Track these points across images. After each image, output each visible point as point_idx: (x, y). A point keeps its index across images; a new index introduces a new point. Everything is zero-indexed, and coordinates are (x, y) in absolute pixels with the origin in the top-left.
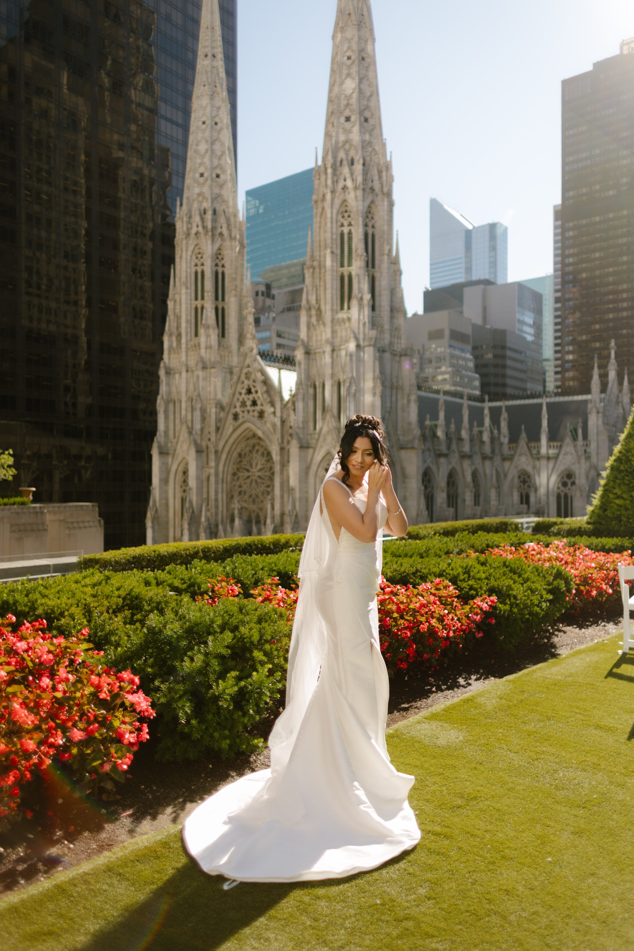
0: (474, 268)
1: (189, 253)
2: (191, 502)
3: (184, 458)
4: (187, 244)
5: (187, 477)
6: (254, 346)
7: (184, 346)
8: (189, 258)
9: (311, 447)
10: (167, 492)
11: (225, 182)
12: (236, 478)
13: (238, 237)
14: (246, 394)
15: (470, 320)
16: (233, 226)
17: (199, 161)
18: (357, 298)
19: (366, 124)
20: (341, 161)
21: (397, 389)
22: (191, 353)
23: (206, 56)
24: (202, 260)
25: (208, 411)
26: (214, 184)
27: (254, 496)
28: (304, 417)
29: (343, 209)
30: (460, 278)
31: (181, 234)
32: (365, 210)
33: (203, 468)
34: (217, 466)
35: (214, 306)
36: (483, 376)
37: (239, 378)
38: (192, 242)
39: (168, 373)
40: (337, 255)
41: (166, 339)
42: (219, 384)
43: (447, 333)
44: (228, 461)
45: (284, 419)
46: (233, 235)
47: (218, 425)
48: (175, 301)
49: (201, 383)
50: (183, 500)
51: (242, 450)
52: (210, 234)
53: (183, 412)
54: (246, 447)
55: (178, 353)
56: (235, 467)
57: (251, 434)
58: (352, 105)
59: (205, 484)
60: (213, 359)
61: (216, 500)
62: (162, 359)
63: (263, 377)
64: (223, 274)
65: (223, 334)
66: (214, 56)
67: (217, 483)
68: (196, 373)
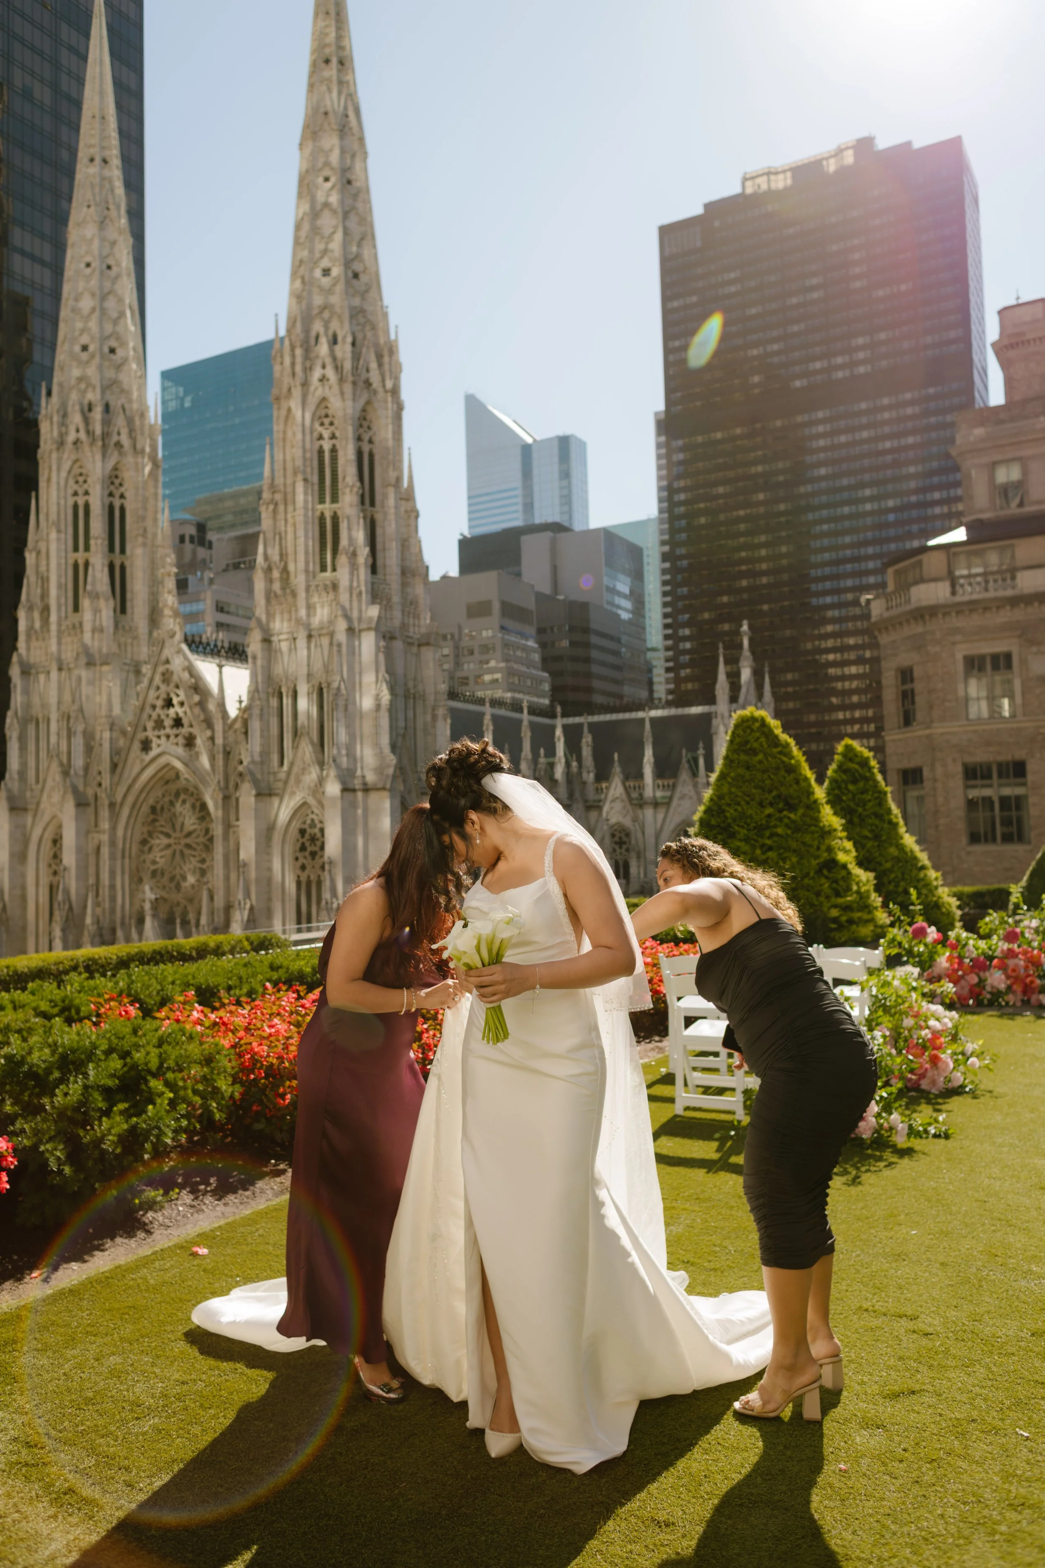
0: (536, 505)
1: (64, 474)
2: (67, 892)
3: (54, 817)
4: (60, 459)
5: (61, 848)
6: (177, 628)
7: (53, 627)
8: (62, 483)
9: (276, 795)
10: (23, 876)
11: (125, 360)
12: (146, 848)
13: (148, 449)
14: (163, 707)
15: (532, 586)
16: (138, 432)
17: (79, 325)
18: (347, 554)
19: (355, 282)
20: (317, 338)
21: (414, 698)
22: (66, 639)
23: (92, 160)
24: (85, 486)
25: (98, 737)
26: (106, 364)
27: (178, 877)
28: (262, 745)
29: (323, 413)
30: (517, 521)
31: (49, 442)
32: (357, 415)
33: (88, 832)
34: (113, 828)
35: (106, 562)
36: (554, 674)
37: (151, 680)
38: (68, 456)
39: (26, 672)
40: (312, 484)
41: (22, 615)
42: (116, 692)
43: (496, 607)
44: (132, 821)
45: (228, 749)
46: (139, 446)
47: (115, 760)
48: (39, 553)
49: (85, 690)
50: (52, 890)
51: (157, 802)
52: (100, 443)
53: (53, 739)
54: (164, 796)
55: (44, 639)
56: (145, 829)
57: (172, 774)
58: (332, 251)
59: (92, 860)
60: (105, 650)
61: (112, 887)
62: (15, 648)
63: (193, 680)
64: (122, 509)
65: (122, 608)
66: (105, 161)
67: (113, 857)
68: (76, 672)
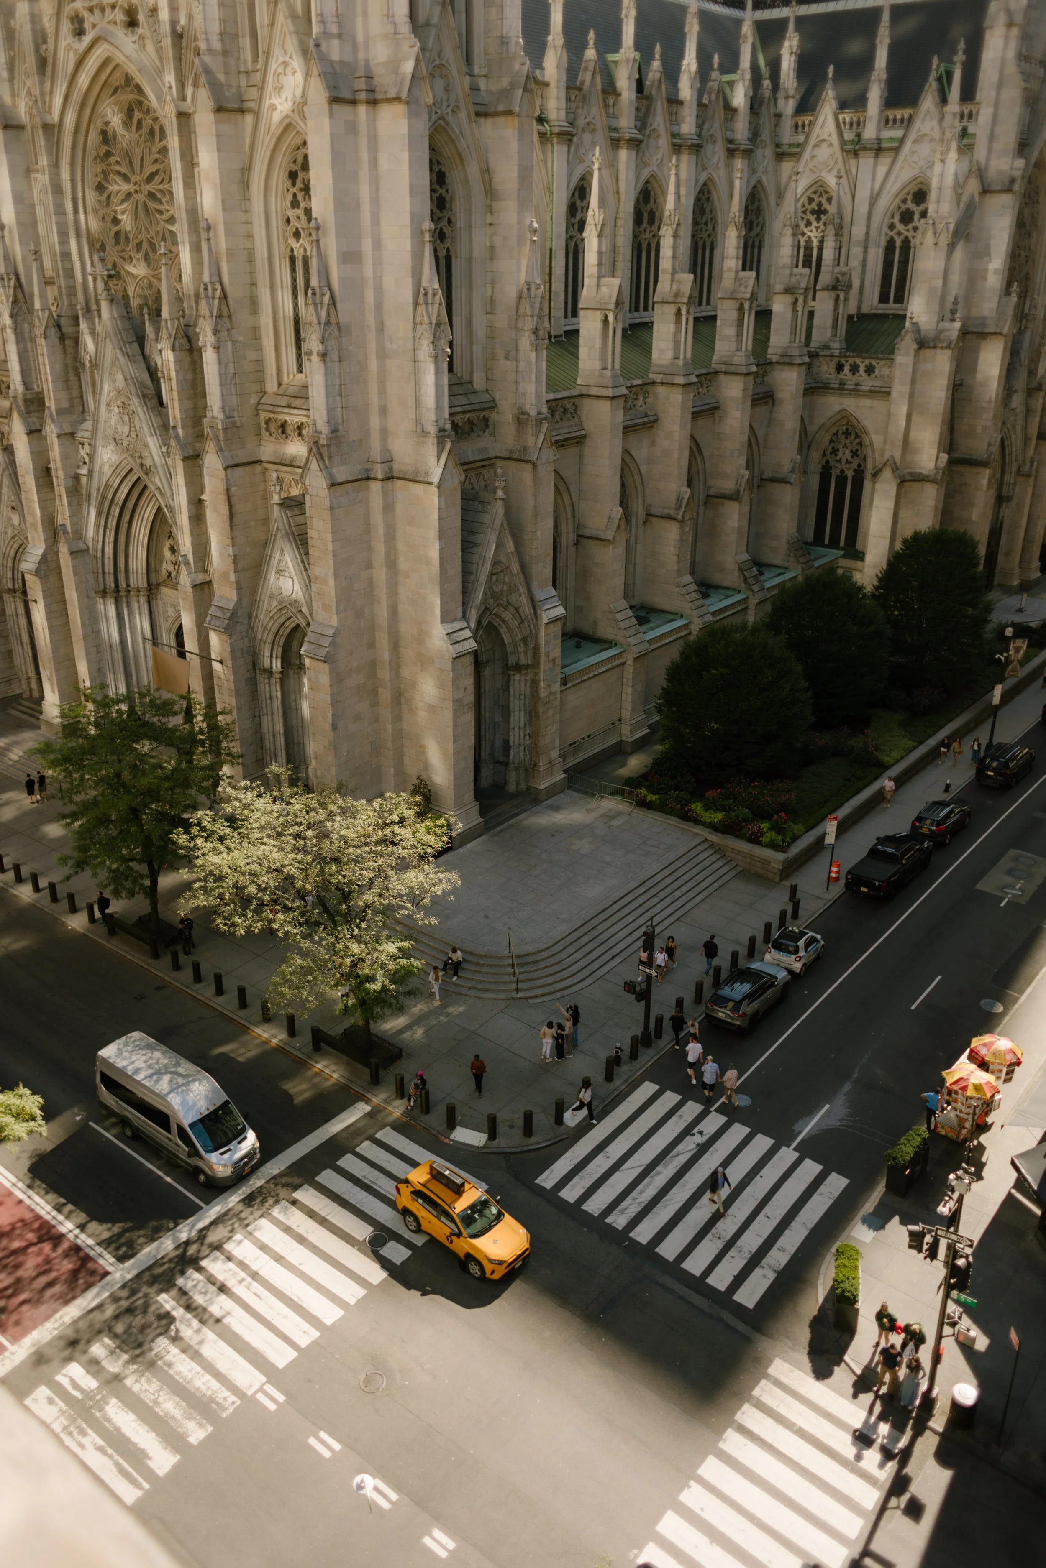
9: (250, 111)
12: (103, 198)
27: (145, 245)
33: (28, 171)
34: (55, 165)
44: (80, 153)
45: (179, 29)
47: (42, 50)
51: (107, 123)
54: (114, 113)
56: (98, 168)
57: (117, 74)
59: (39, 214)
61: (65, 255)
67: (60, 210)
